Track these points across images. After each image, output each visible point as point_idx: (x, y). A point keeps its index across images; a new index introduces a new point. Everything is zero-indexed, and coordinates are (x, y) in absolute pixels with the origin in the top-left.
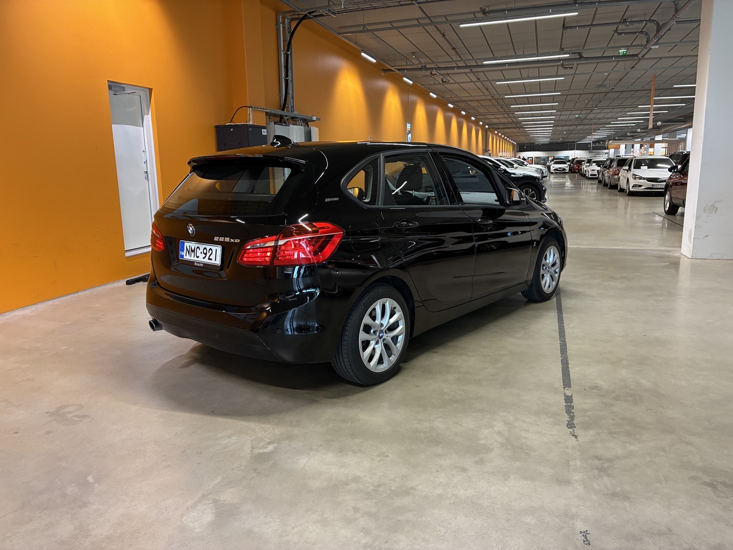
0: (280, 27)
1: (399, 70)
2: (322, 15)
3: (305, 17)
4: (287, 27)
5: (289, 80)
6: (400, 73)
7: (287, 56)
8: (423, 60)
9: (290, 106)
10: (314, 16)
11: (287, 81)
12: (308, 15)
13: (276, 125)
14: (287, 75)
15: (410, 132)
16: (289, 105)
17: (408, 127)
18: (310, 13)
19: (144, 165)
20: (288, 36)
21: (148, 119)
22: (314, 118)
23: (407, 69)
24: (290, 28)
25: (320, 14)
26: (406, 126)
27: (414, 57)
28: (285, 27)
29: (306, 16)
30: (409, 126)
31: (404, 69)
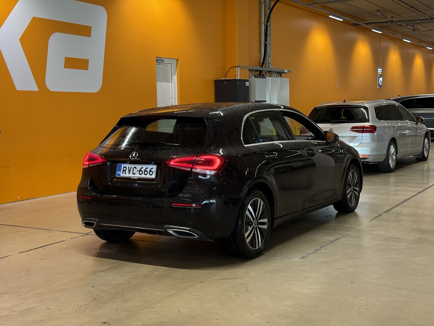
0: (262, 7)
4: (267, 5)
5: (268, 44)
6: (369, 26)
7: (266, 27)
11: (265, 45)
13: (256, 78)
14: (266, 40)
15: (381, 76)
16: (267, 62)
17: (379, 71)
20: (268, 11)
21: (175, 78)
22: (286, 71)
23: (374, 23)
24: (269, 6)
27: (379, 14)
28: (266, 6)
31: (372, 23)
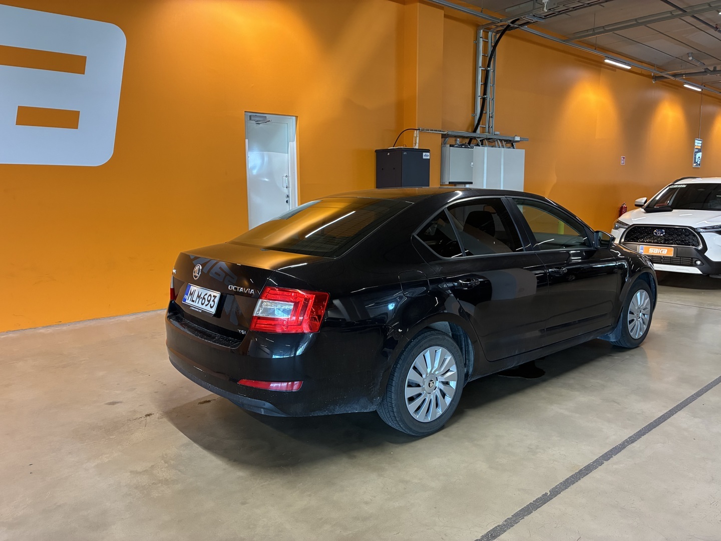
0: (480, 42)
1: (675, 75)
2: (527, 23)
3: (508, 28)
4: (490, 41)
5: (488, 99)
6: (678, 79)
7: (487, 74)
8: (707, 62)
9: (487, 126)
10: (519, 25)
11: (484, 100)
12: (512, 25)
13: (451, 148)
14: (485, 93)
15: (699, 151)
17: (696, 144)
18: (513, 22)
19: (286, 190)
20: (490, 49)
21: (293, 146)
22: (518, 139)
23: (685, 74)
24: (494, 42)
25: (524, 22)
26: (694, 143)
27: (691, 58)
28: (488, 42)
29: (509, 26)
30: (698, 143)
31: (681, 75)
